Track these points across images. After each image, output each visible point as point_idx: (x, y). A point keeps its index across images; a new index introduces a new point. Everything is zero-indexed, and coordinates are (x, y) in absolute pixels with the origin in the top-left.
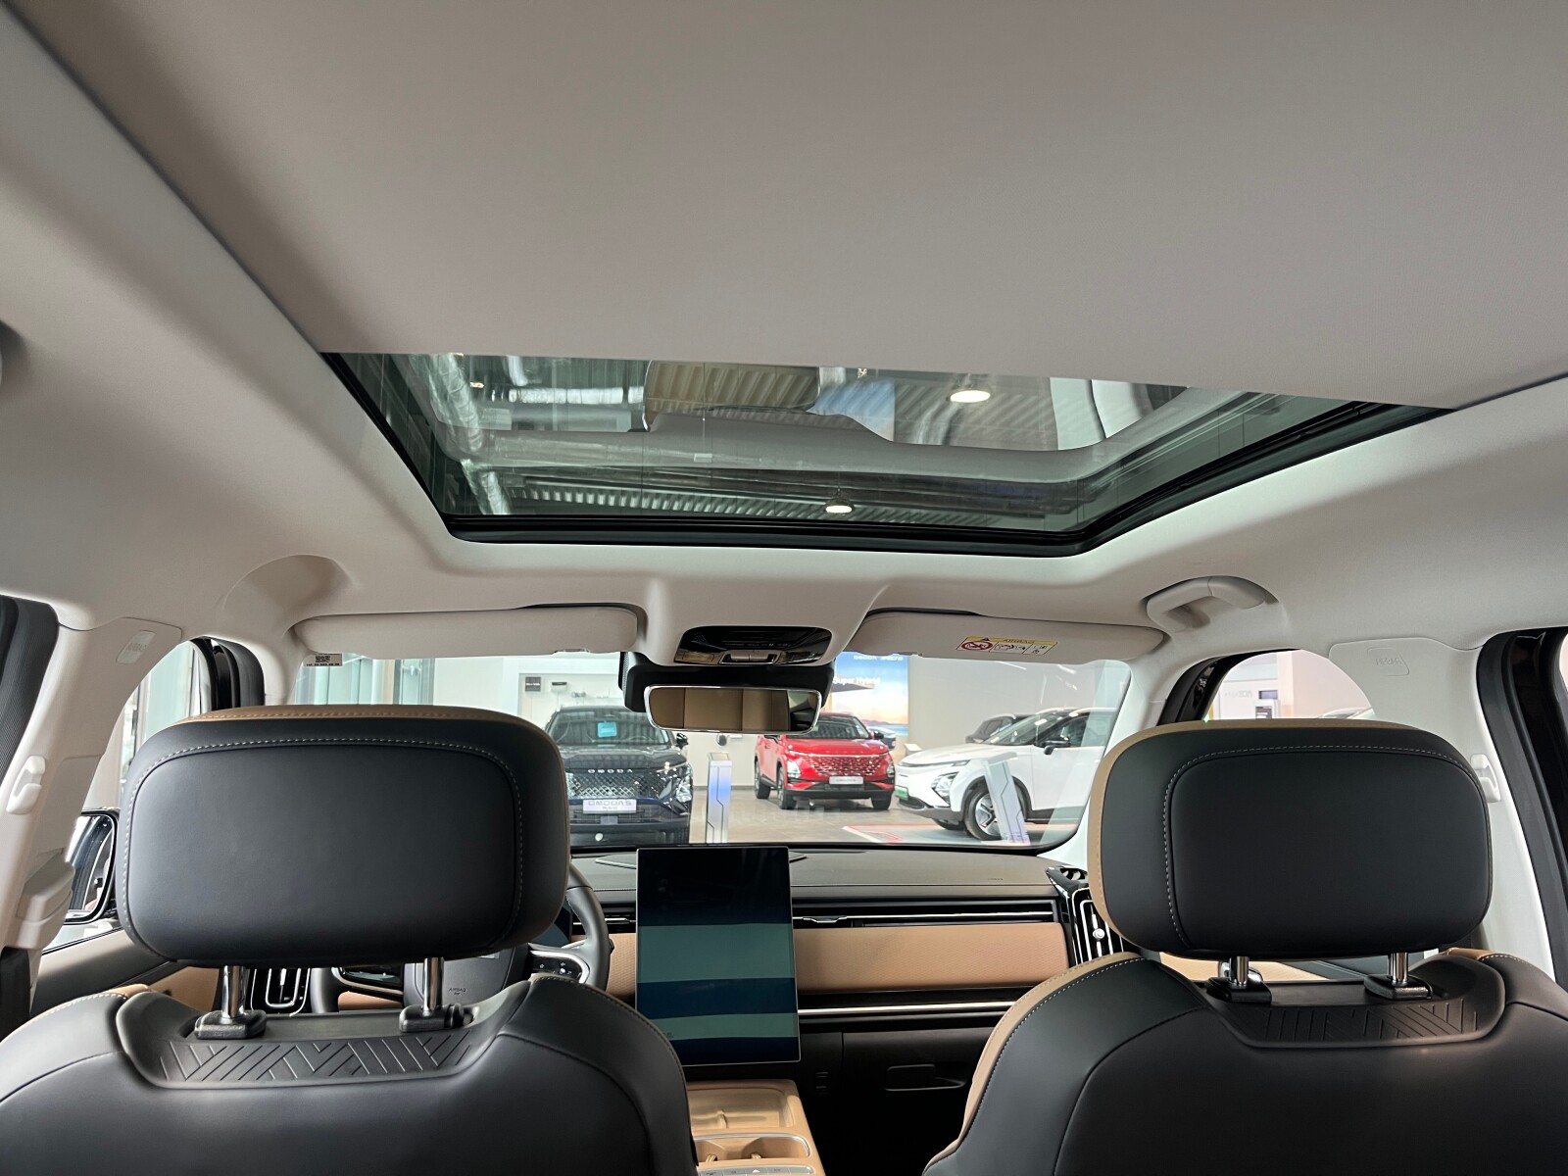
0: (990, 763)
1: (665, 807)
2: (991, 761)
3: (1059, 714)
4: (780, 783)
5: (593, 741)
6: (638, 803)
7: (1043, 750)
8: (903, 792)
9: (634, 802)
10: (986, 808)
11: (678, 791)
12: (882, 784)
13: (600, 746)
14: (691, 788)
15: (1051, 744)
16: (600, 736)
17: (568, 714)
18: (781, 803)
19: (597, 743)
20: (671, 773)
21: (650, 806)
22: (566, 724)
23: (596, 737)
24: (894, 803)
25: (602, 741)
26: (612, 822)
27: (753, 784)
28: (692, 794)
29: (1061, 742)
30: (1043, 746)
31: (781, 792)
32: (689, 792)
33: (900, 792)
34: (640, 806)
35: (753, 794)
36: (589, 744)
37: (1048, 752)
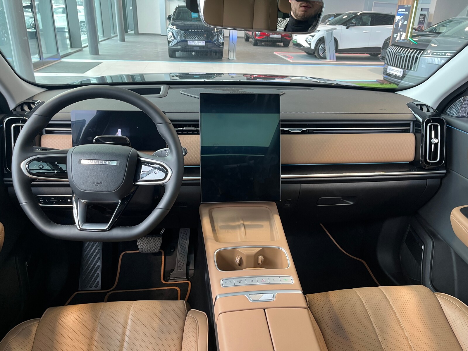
0: (327, 32)
1: (215, 44)
2: (327, 31)
3: (353, 13)
4: (253, 36)
5: (190, 19)
6: (206, 42)
7: (345, 27)
8: (295, 41)
9: (204, 42)
10: (323, 48)
11: (219, 39)
12: (287, 38)
13: (192, 21)
14: (224, 38)
15: (349, 25)
16: (192, 17)
17: (181, 8)
18: (253, 43)
19: (192, 20)
20: (217, 32)
21: (210, 44)
22: (181, 12)
23: (191, 18)
24: (291, 44)
25: (193, 19)
26: (198, 49)
27: (244, 36)
28: (224, 40)
29: (353, 24)
30: (346, 26)
31: (253, 39)
32: (223, 39)
33: (294, 41)
34: (207, 43)
35: (244, 40)
36: (189, 20)
37: (347, 28)
